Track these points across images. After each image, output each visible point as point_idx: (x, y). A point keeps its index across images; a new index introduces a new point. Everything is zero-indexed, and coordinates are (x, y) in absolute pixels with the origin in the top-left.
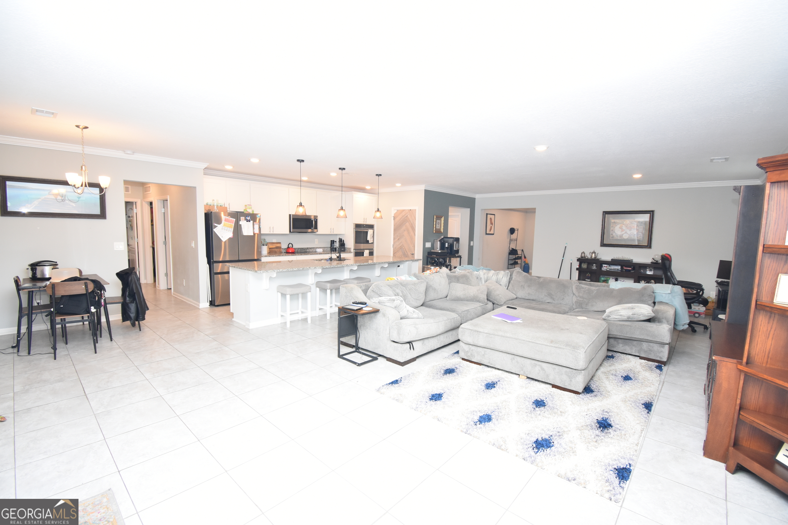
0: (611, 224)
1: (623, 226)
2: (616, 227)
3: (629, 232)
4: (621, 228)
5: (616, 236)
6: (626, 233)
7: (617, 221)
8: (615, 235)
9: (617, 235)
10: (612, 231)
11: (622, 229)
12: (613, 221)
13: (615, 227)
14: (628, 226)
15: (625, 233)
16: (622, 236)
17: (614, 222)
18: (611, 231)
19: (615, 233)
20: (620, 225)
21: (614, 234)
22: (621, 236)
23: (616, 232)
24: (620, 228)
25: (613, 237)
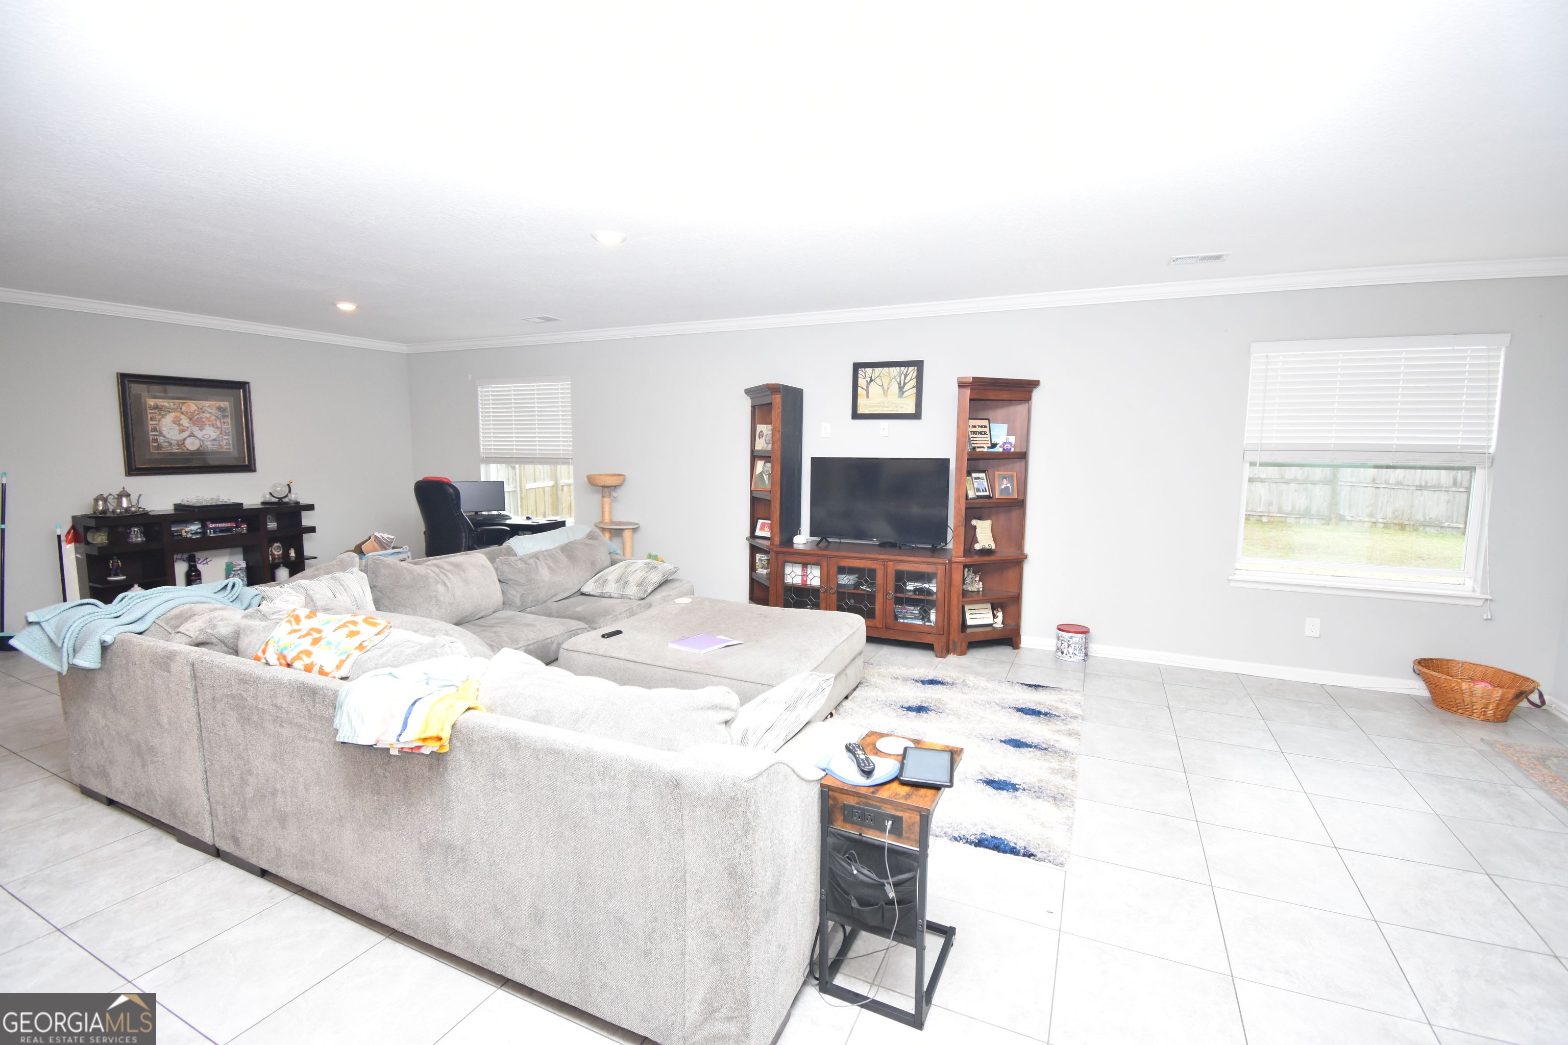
0: (149, 411)
1: (183, 417)
2: (163, 420)
3: (199, 434)
4: (177, 422)
5: (166, 444)
6: (192, 435)
7: (163, 404)
8: (165, 442)
9: (169, 442)
10: (155, 430)
11: (180, 425)
12: (151, 402)
13: (159, 420)
14: (196, 418)
15: (189, 436)
16: (184, 444)
17: (157, 407)
18: (152, 431)
19: (165, 437)
20: (172, 414)
21: (161, 438)
22: (181, 444)
23: (165, 433)
24: (174, 422)
25: (159, 447)
